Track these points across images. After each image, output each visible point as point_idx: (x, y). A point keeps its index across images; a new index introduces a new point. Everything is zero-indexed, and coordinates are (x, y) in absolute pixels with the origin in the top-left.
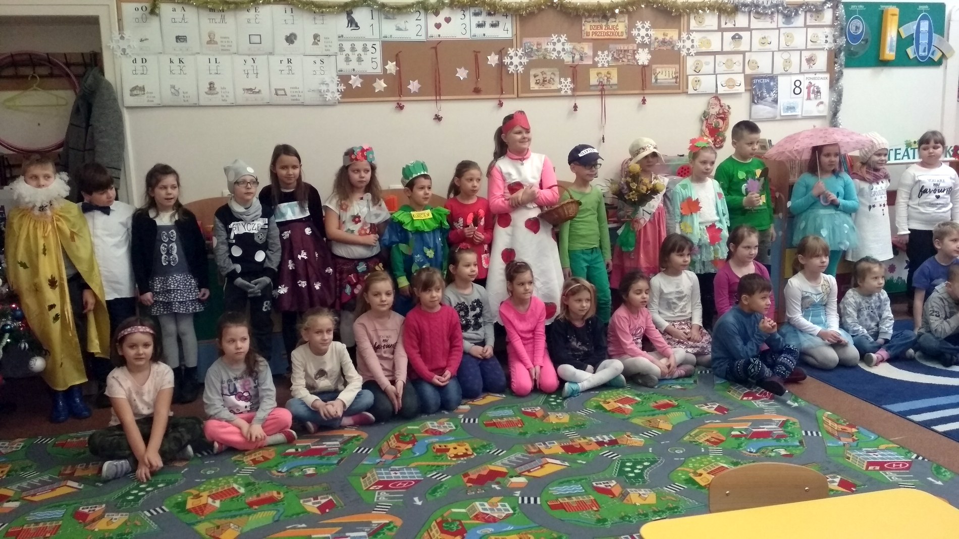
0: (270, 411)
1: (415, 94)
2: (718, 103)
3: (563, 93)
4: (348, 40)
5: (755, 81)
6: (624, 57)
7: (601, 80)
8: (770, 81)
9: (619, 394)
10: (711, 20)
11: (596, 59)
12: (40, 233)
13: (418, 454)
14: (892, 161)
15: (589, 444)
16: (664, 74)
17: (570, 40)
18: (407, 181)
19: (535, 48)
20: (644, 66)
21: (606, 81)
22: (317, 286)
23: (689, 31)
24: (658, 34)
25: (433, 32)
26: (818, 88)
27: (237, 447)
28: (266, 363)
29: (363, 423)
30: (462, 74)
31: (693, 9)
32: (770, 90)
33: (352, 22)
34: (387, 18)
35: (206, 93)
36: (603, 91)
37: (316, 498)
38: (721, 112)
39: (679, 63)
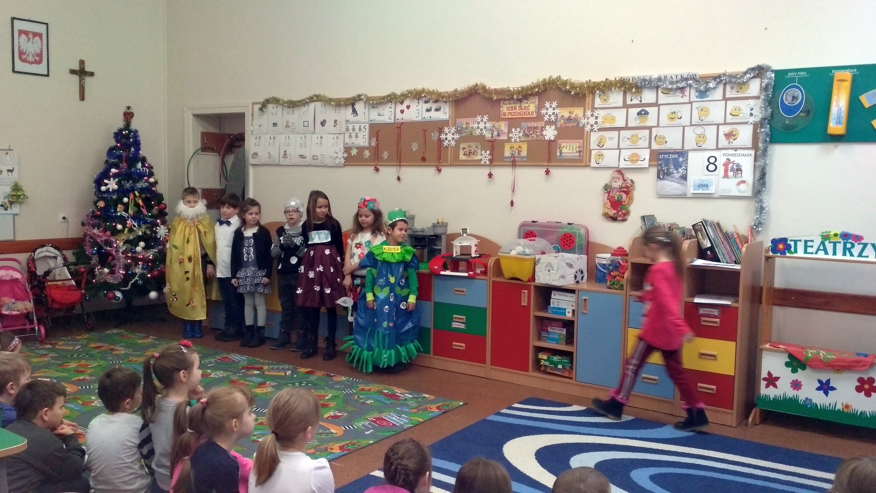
5: (662, 157)
6: (533, 133)
7: (514, 153)
8: (679, 157)
10: (616, 98)
11: (511, 135)
16: (569, 149)
17: (490, 120)
19: (464, 126)
20: (550, 141)
21: (517, 154)
22: (328, 291)
23: (593, 109)
24: (565, 113)
25: (399, 116)
30: (415, 147)
32: (677, 166)
34: (373, 107)
35: (283, 157)
36: (514, 163)
39: (583, 138)
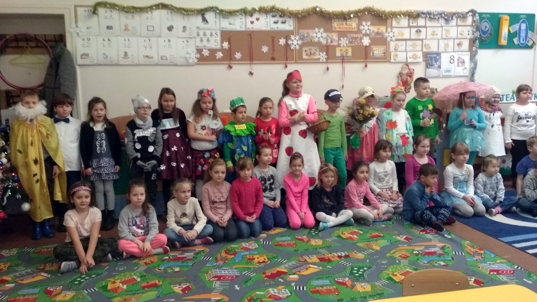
0: (155, 235)
1: (239, 60)
2: (407, 67)
3: (321, 60)
4: (202, 29)
5: (428, 56)
6: (355, 41)
7: (343, 54)
8: (437, 56)
9: (350, 229)
10: (404, 22)
11: (340, 42)
12: (29, 134)
13: (237, 261)
14: (505, 101)
15: (333, 257)
16: (378, 51)
17: (325, 31)
18: (233, 109)
19: (306, 35)
20: (366, 46)
21: (345, 54)
22: (182, 166)
23: (392, 27)
24: (374, 29)
25: (250, 26)
26: (463, 60)
27: (137, 255)
28: (153, 208)
29: (206, 243)
30: (265, 49)
31: (394, 15)
32: (436, 61)
33: (204, 20)
34: (224, 18)
35: (123, 58)
36: (343, 60)
37: (180, 285)
38: (409, 72)
39: (386, 45)
